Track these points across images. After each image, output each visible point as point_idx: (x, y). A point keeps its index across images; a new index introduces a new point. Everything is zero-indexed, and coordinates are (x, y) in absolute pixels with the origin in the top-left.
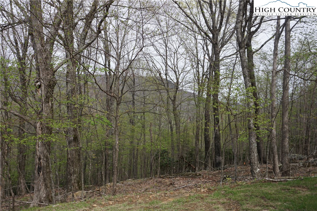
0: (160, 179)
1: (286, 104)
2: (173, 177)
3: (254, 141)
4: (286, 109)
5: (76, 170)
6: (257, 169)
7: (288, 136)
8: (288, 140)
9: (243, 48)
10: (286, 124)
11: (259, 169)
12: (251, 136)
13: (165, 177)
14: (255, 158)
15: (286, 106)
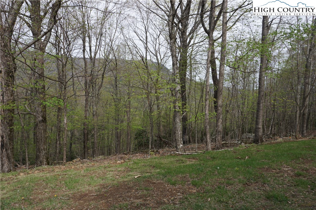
0: (123, 156)
1: (220, 89)
2: (134, 153)
3: (178, 121)
4: (221, 93)
5: (45, 147)
6: (180, 145)
7: (221, 117)
8: (221, 120)
9: (173, 39)
10: (220, 107)
11: (182, 145)
12: (176, 117)
13: (127, 154)
14: (179, 135)
15: (220, 90)
